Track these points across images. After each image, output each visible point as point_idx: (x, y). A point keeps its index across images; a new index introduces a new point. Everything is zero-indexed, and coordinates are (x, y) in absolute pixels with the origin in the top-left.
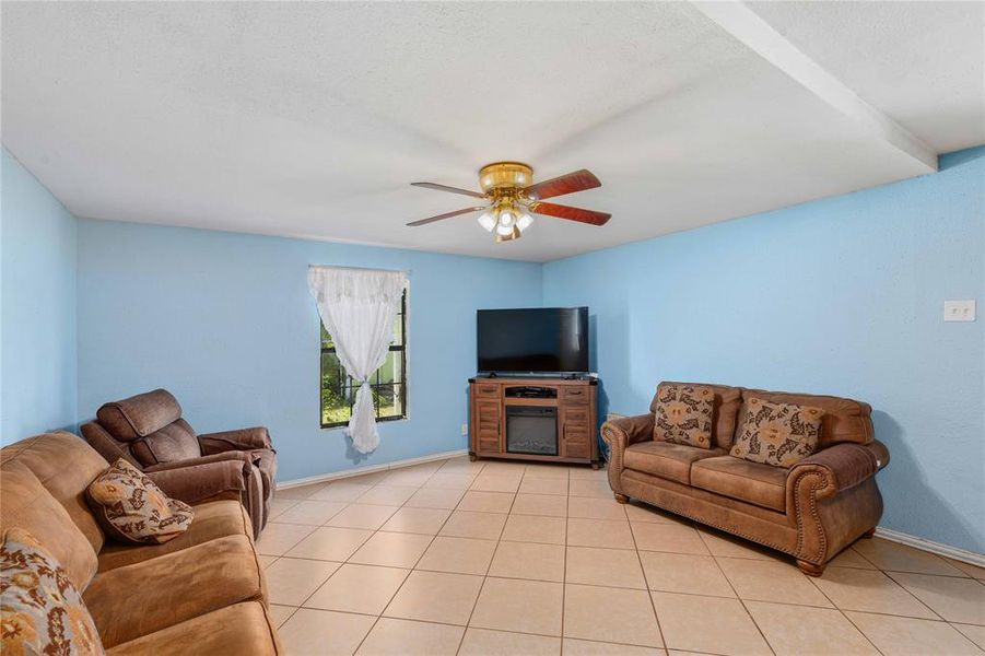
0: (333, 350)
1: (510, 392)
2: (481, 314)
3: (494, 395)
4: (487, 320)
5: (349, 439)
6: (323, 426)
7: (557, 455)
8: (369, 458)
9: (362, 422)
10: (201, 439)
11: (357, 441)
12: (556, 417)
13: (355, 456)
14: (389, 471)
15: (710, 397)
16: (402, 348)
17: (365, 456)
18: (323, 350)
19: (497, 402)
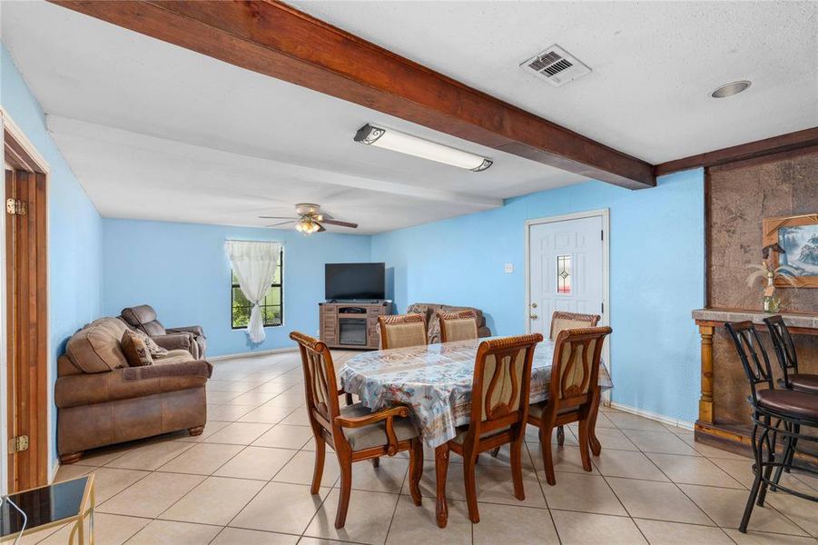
0: (239, 286)
1: (342, 310)
2: (327, 266)
3: (333, 312)
4: (332, 270)
5: (248, 335)
6: (233, 328)
7: (366, 345)
8: (261, 346)
9: (255, 326)
10: (167, 330)
11: (252, 336)
12: (365, 324)
13: (253, 345)
14: (272, 354)
15: (426, 310)
16: (280, 285)
17: (257, 345)
18: (233, 286)
19: (334, 316)
